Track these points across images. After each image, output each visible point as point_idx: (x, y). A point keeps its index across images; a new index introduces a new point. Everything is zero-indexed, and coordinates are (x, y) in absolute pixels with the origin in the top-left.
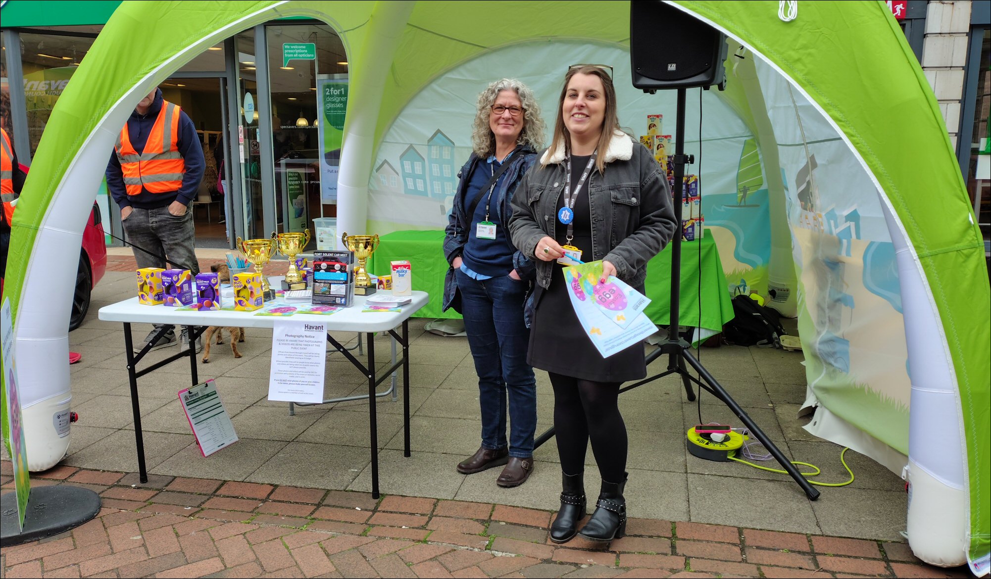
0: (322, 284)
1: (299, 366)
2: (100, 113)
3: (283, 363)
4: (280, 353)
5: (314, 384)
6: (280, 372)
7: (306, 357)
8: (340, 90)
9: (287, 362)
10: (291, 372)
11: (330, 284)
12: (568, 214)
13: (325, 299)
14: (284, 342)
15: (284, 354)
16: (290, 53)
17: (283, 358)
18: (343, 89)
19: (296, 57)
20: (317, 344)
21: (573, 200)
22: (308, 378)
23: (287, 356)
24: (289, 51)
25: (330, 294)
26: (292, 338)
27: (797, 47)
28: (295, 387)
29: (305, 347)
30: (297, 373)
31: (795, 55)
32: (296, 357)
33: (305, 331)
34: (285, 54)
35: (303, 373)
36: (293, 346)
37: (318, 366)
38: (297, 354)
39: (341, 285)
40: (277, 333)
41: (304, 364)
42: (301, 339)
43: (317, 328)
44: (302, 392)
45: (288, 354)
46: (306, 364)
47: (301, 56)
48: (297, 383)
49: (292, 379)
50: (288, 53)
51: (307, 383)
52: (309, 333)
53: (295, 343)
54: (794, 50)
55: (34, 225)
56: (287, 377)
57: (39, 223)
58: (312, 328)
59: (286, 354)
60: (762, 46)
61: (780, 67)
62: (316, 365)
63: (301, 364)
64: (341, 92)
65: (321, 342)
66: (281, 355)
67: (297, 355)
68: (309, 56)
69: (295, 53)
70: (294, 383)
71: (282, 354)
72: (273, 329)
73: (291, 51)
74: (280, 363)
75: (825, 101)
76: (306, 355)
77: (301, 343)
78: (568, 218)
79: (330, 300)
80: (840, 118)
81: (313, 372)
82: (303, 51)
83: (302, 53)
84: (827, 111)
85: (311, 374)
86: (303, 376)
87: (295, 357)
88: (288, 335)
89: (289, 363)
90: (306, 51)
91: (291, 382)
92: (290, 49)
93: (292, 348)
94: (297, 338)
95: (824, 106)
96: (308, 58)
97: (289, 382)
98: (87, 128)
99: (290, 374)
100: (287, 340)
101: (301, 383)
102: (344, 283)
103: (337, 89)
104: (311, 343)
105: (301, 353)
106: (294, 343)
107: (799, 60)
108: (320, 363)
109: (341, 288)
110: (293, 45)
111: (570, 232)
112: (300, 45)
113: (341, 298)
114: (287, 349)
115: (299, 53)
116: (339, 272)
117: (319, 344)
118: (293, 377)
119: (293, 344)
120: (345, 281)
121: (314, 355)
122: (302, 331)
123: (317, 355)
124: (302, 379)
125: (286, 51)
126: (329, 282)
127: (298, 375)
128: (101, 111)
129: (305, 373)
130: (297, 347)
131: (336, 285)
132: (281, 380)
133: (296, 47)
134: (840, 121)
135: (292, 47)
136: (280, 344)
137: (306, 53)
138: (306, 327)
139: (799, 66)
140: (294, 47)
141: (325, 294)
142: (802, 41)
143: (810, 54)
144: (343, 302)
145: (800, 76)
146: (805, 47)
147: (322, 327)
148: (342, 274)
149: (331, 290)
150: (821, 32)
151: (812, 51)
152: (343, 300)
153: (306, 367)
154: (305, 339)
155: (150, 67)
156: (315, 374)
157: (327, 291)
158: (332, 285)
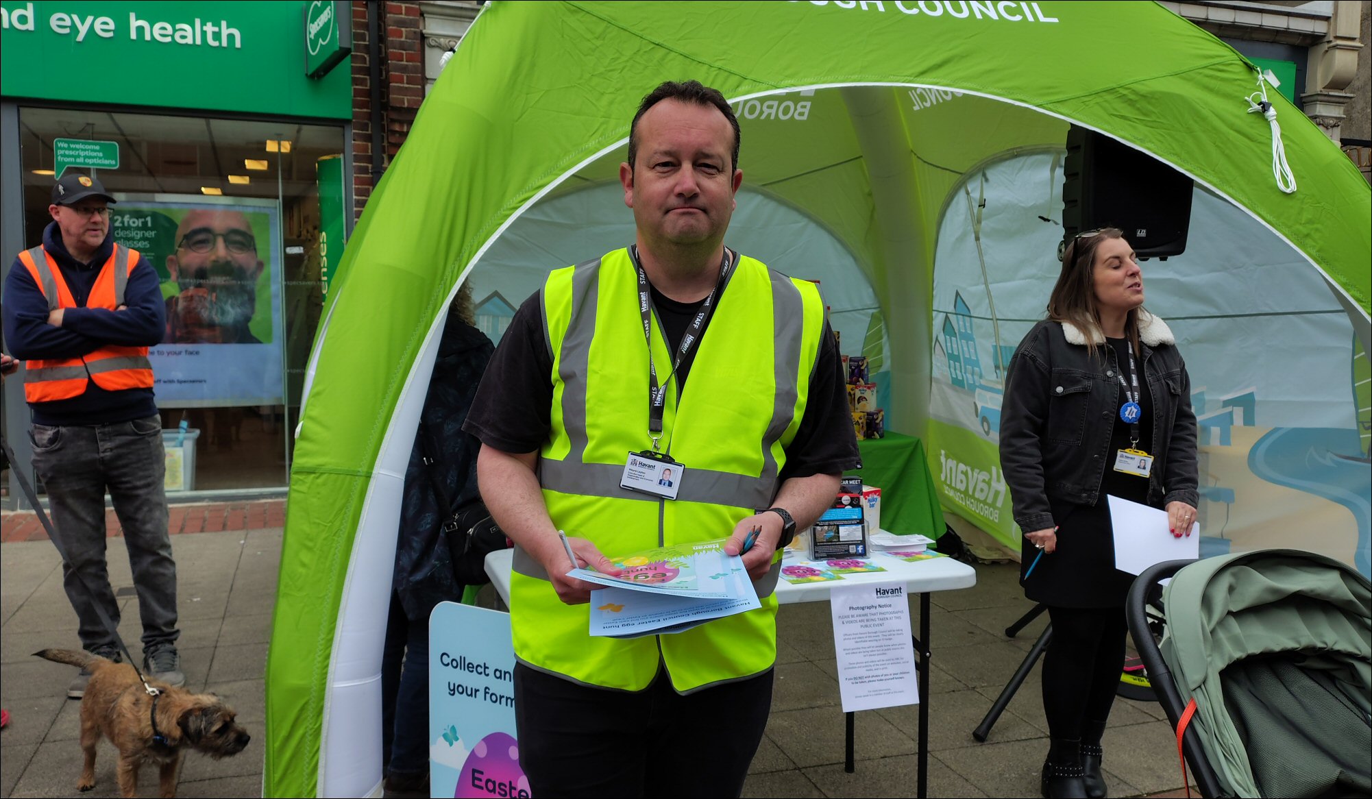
0: (826, 528)
1: (876, 653)
2: (453, 272)
3: (854, 651)
4: (847, 637)
5: (901, 676)
6: (851, 666)
7: (885, 637)
8: (143, 220)
9: (858, 649)
10: (867, 664)
11: (838, 526)
12: (1135, 410)
13: (832, 549)
14: (848, 619)
15: (851, 637)
16: (69, 156)
17: (851, 644)
18: (149, 219)
19: (80, 163)
20: (896, 615)
21: (1136, 393)
22: (892, 669)
23: (857, 640)
24: (67, 152)
25: (839, 541)
26: (860, 612)
27: (1303, 222)
28: (877, 685)
29: (881, 622)
30: (876, 663)
31: (1304, 230)
32: (870, 639)
33: (878, 598)
34: (57, 156)
35: (884, 662)
36: (863, 624)
37: (903, 648)
38: (870, 635)
39: (854, 527)
40: (837, 607)
41: (884, 648)
42: (873, 611)
43: (893, 591)
44: (888, 691)
45: (857, 636)
46: (886, 648)
47: (91, 161)
48: (879, 678)
49: (871, 673)
50: (63, 156)
51: (892, 677)
52: (883, 601)
53: (865, 618)
54: (1301, 224)
55: (364, 469)
56: (862, 672)
57: (372, 466)
58: (885, 592)
59: (854, 636)
60: (1268, 217)
61: (1292, 241)
62: (900, 646)
63: (878, 648)
64: (145, 223)
65: (902, 612)
66: (848, 639)
67: (871, 637)
68: (107, 162)
69: (79, 156)
70: (874, 679)
71: (849, 637)
72: (830, 601)
73: (71, 153)
74: (848, 651)
75: (1344, 280)
76: (884, 634)
77: (873, 617)
78: (1134, 416)
79: (841, 549)
80: (1361, 297)
81: (898, 659)
82: (95, 154)
83: (93, 157)
84: (1347, 290)
85: (895, 661)
86: (885, 666)
87: (868, 639)
88: (853, 608)
89: (861, 650)
90: (101, 154)
91: (871, 679)
92: (69, 149)
93: (861, 626)
94: (866, 611)
95: (1344, 285)
96: (104, 165)
97: (867, 680)
98: (437, 296)
99: (866, 666)
100: (853, 616)
101: (883, 678)
102: (858, 523)
103: (137, 219)
104: (887, 616)
105: (875, 633)
106: (863, 618)
107: (1307, 235)
108: (905, 644)
109: (855, 530)
110: (74, 143)
111: (1135, 432)
112: (89, 144)
113: (857, 545)
114: (856, 628)
115: (85, 157)
116: (849, 507)
117: (899, 615)
118: (870, 670)
119: (862, 621)
120: (860, 520)
121: (896, 632)
122: (873, 599)
123: (900, 632)
124: (885, 672)
125: (60, 152)
126: (836, 523)
127: (877, 667)
128: (454, 267)
129: (888, 662)
130: (868, 623)
131: (847, 527)
132: (855, 678)
133: (81, 146)
134: (1362, 302)
135: (72, 146)
136: (843, 623)
137: (100, 158)
138: (877, 592)
139: (1309, 241)
140: (78, 146)
141: (831, 542)
142: (1306, 216)
143: (1317, 230)
144: (860, 552)
145: (1313, 252)
146: (1310, 222)
147: (900, 589)
148: (854, 509)
149: (841, 534)
150: (1322, 207)
151: (1319, 226)
152: (860, 548)
153: (886, 652)
154: (879, 610)
155: (519, 199)
156: (901, 661)
157: (834, 537)
158: (840, 528)
